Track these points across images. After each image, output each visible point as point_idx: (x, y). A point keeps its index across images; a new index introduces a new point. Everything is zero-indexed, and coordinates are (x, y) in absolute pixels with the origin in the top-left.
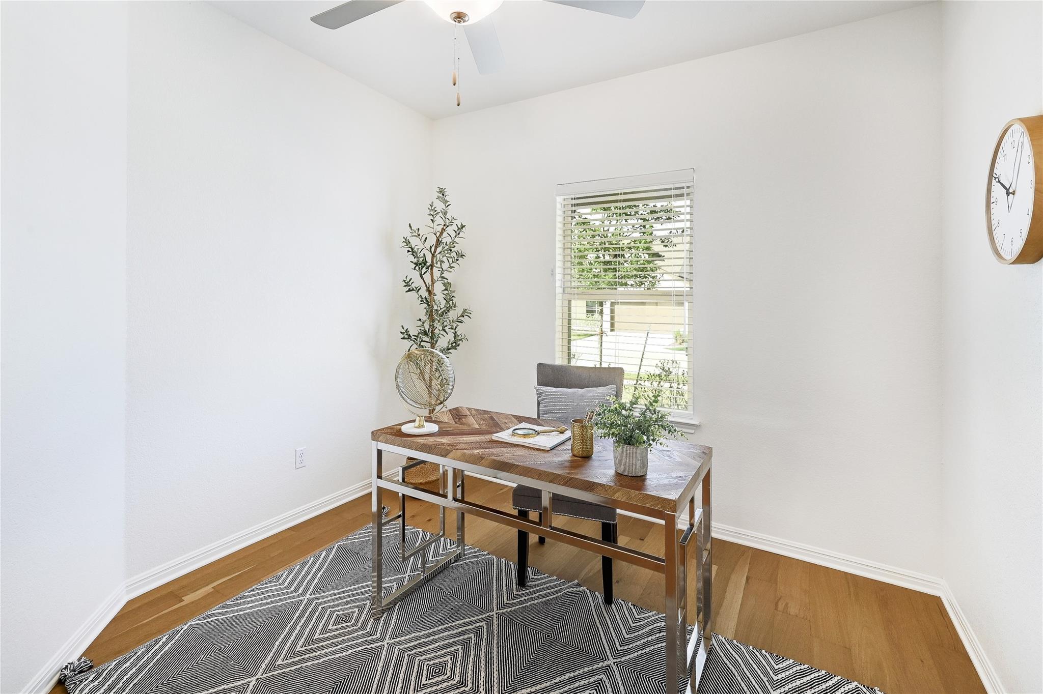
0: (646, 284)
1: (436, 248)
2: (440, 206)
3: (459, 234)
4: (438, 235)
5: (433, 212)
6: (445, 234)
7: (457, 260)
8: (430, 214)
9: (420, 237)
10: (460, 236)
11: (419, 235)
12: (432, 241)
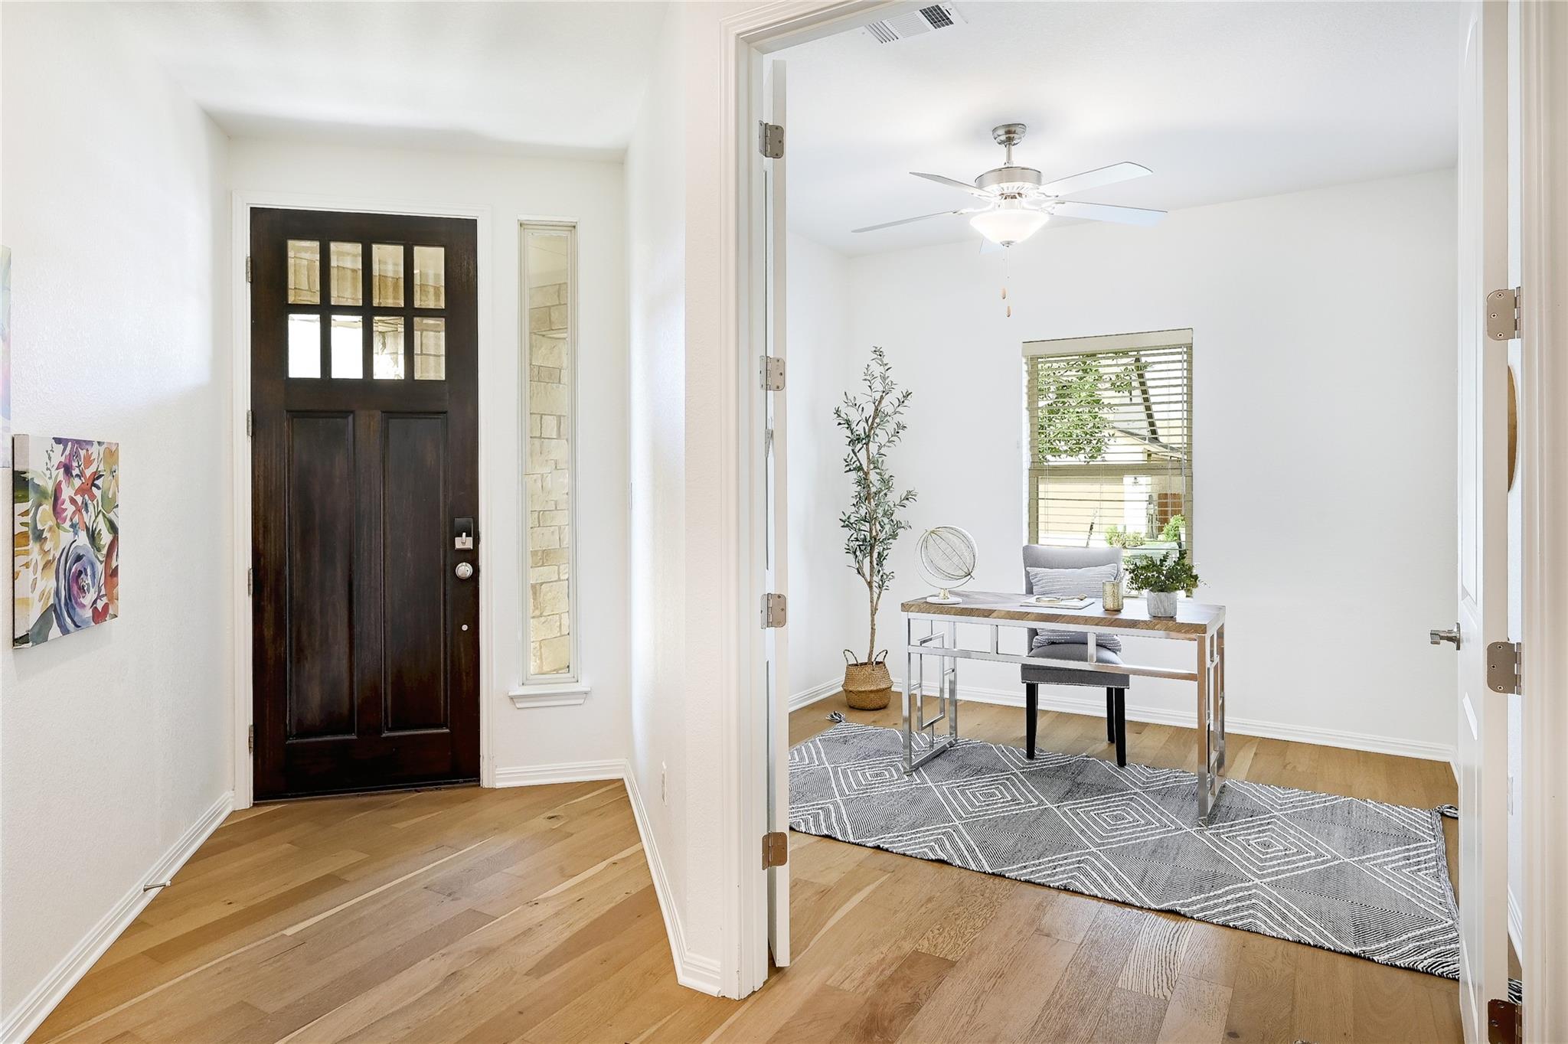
0: (1088, 450)
1: (874, 418)
2: (876, 369)
3: (903, 402)
4: (876, 404)
5: (869, 378)
6: (884, 403)
7: (898, 432)
8: (865, 380)
9: (857, 407)
10: (905, 404)
11: (856, 405)
12: (870, 410)
